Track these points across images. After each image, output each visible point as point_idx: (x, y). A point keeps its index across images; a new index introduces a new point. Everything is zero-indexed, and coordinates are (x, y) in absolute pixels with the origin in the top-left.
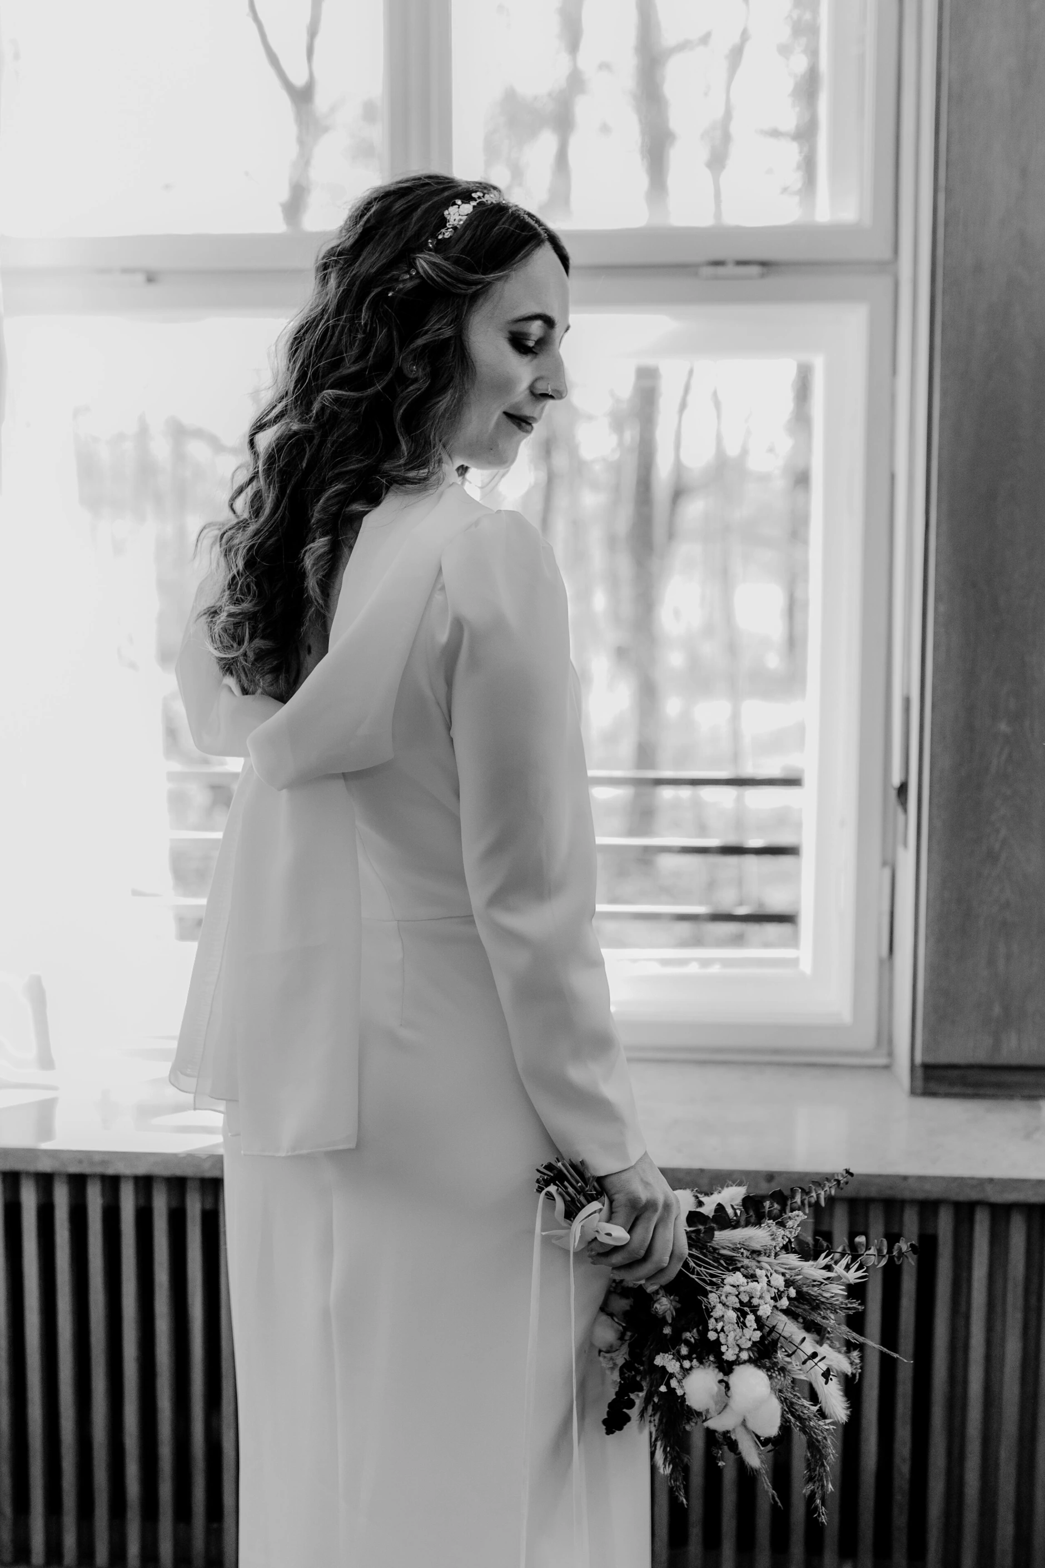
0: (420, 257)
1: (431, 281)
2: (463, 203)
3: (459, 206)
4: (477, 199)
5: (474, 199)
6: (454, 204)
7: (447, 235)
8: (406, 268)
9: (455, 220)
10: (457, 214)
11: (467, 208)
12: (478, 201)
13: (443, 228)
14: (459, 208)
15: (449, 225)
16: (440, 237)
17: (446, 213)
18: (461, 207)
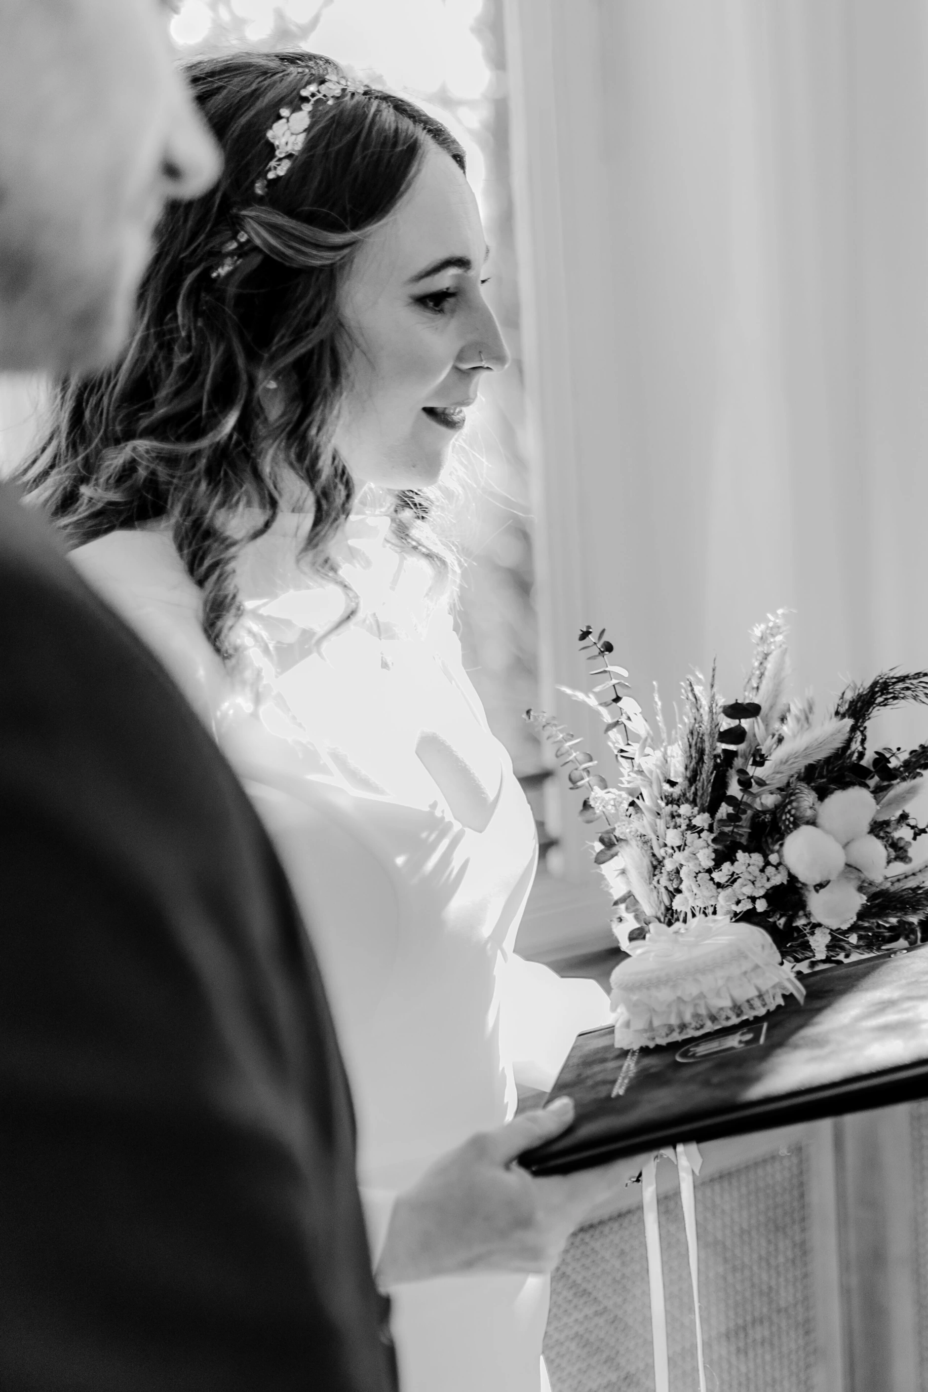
0: (251, 218)
1: (277, 255)
2: (293, 111)
3: (288, 119)
4: (310, 98)
5: (306, 100)
6: (279, 117)
7: (282, 169)
8: (229, 232)
9: (287, 144)
10: (288, 133)
11: (301, 119)
12: (313, 100)
13: (271, 160)
14: (288, 121)
15: (280, 153)
16: (271, 176)
17: (270, 134)
18: (290, 120)
